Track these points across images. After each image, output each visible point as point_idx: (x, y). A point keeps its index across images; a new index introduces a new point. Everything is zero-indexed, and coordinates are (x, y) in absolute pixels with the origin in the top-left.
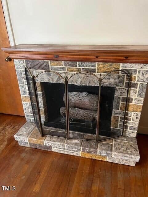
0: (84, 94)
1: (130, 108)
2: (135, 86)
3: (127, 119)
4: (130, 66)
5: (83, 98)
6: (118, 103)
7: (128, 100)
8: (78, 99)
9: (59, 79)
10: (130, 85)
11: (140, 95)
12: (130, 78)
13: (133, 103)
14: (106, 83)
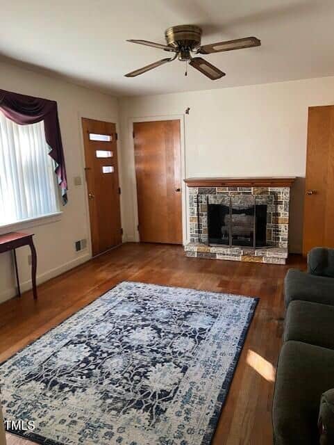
0: (243, 215)
1: (280, 221)
2: (281, 203)
3: (278, 231)
4: (276, 189)
5: (242, 218)
6: (270, 217)
7: (277, 214)
8: (237, 219)
9: (223, 201)
10: (277, 203)
11: (285, 210)
12: (276, 198)
13: (281, 217)
14: (260, 201)
